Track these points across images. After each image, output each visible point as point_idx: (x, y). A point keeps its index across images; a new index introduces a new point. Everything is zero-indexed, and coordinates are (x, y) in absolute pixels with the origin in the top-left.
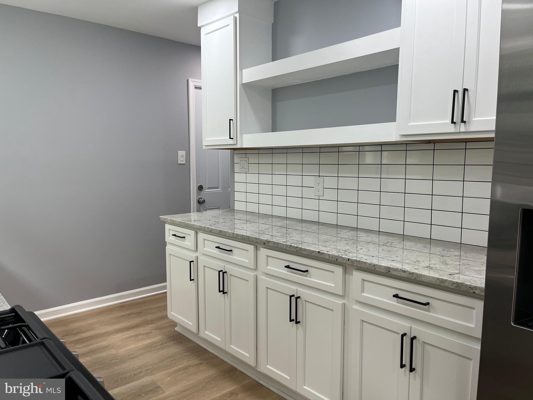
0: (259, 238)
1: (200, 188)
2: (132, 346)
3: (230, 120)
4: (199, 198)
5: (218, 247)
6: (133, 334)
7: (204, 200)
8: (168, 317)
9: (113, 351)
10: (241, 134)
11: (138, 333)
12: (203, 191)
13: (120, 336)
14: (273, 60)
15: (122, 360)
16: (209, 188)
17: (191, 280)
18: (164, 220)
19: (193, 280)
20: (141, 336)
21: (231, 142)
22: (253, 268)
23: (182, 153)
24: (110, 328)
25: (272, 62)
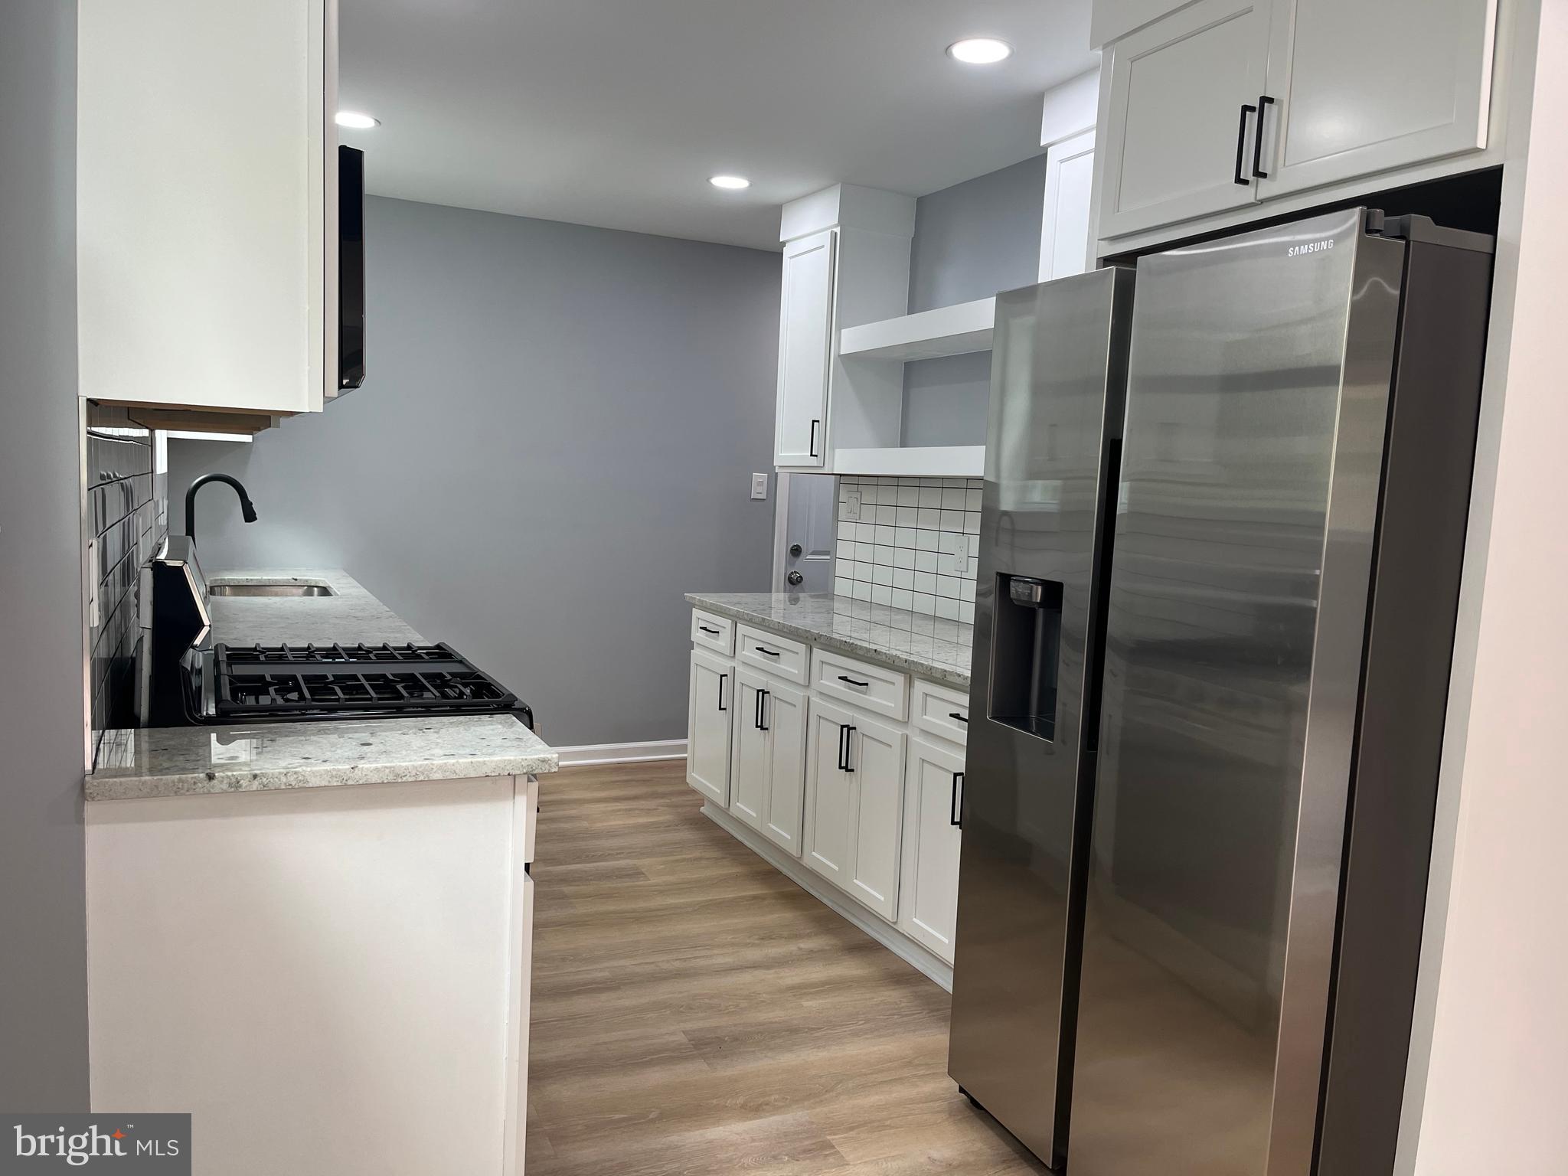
0: (809, 631)
1: (796, 551)
2: (616, 822)
3: (814, 421)
4: (792, 573)
5: (761, 649)
6: (624, 808)
7: (800, 577)
8: (688, 784)
9: (585, 824)
10: (833, 448)
11: (634, 807)
12: (801, 558)
13: (602, 806)
14: (911, 311)
15: (597, 835)
16: (814, 553)
17: (720, 709)
18: (691, 601)
19: (725, 709)
20: (637, 812)
21: (813, 461)
22: (802, 683)
23: (760, 477)
24: (588, 795)
25: (908, 314)
